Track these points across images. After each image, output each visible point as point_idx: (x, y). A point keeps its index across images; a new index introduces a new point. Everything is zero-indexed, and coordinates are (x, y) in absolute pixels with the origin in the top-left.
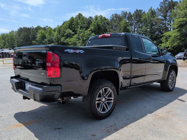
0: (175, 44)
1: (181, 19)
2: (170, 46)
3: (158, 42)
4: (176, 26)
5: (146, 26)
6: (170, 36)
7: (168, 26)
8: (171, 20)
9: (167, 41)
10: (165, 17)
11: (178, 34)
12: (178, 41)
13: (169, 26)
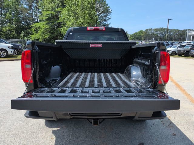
0: (46, 36)
1: (49, 12)
2: (41, 37)
3: (27, 33)
4: (44, 18)
5: (10, 14)
6: (39, 28)
7: (34, 16)
8: (37, 11)
9: (37, 32)
10: (30, 6)
11: (48, 27)
12: (48, 34)
13: (36, 17)
